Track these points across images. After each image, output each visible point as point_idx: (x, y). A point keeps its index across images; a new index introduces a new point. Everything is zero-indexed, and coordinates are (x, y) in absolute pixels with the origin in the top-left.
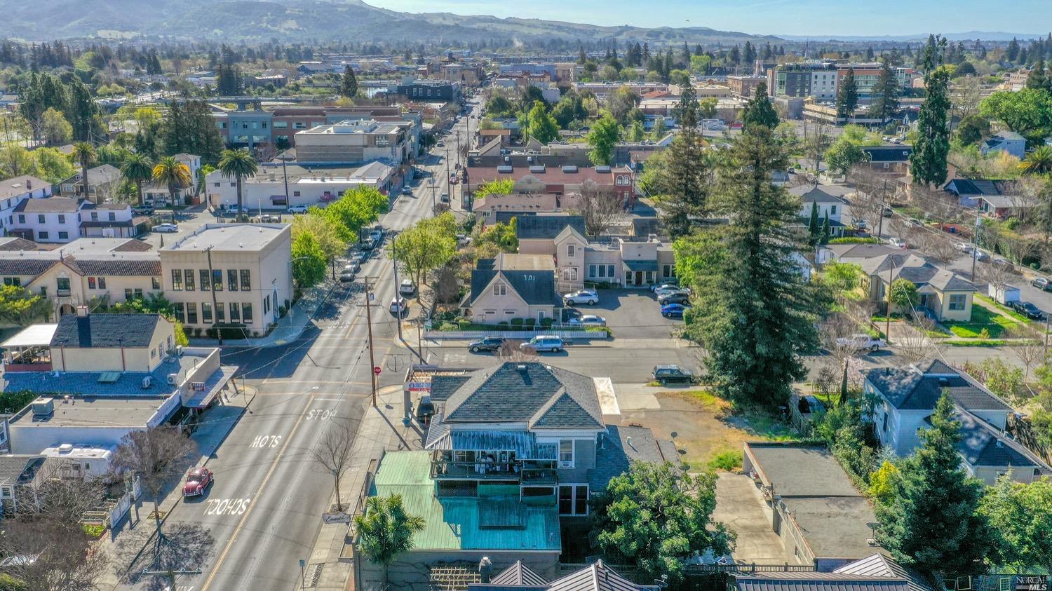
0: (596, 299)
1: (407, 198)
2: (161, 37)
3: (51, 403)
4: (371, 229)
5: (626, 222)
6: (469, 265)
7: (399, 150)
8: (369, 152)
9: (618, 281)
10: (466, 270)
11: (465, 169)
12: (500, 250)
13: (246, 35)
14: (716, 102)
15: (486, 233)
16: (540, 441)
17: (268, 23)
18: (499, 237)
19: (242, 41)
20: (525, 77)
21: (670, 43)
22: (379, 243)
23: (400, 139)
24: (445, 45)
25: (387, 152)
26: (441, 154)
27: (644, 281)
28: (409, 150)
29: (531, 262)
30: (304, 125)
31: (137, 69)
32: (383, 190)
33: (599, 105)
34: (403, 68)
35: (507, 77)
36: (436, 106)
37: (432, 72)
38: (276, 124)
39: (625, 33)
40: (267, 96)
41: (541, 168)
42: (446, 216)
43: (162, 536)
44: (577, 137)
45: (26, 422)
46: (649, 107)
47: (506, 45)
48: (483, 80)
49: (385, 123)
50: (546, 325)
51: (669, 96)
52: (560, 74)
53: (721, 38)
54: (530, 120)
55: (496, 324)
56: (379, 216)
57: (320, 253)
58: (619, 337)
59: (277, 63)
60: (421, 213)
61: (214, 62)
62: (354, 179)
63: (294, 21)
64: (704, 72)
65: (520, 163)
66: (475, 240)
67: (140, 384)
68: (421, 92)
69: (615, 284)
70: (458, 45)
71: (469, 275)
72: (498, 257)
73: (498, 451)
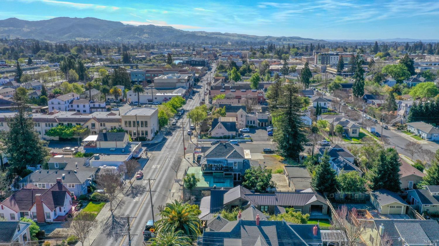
0: (249, 131)
1: (191, 100)
2: (99, 40)
3: (99, 155)
4: (180, 110)
5: (259, 107)
6: (211, 121)
7: (188, 84)
8: (178, 85)
9: (256, 125)
10: (210, 122)
11: (210, 90)
12: (220, 116)
13: (130, 40)
14: (296, 66)
15: (216, 111)
16: (229, 162)
17: (138, 35)
18: (220, 112)
19: (128, 42)
20: (231, 57)
21: (285, 43)
22: (183, 114)
23: (188, 80)
24: (202, 44)
25: (184, 85)
26: (201, 85)
27: (264, 125)
28: (191, 84)
29: (229, 119)
30: (156, 75)
31: (93, 53)
32: (183, 97)
33: (256, 68)
34: (187, 53)
35: (224, 57)
36: (200, 68)
37: (198, 55)
38: (147, 75)
39: (268, 39)
40: (140, 63)
41: (234, 90)
42: (204, 106)
43: (132, 187)
44: (247, 79)
45: (93, 160)
46: (273, 68)
47: (225, 43)
48: (216, 58)
49: (183, 75)
50: (233, 137)
51: (281, 64)
52: (243, 56)
53: (303, 41)
54: (231, 74)
55: (219, 137)
56: (183, 106)
57: (166, 117)
58: (255, 141)
59: (142, 50)
60: (196, 104)
61: (119, 51)
62: (174, 93)
63: (147, 34)
64: (295, 55)
65: (227, 88)
66: (213, 113)
67: (122, 151)
68: (194, 63)
69: (255, 126)
70: (207, 44)
71: (211, 123)
72: (220, 118)
73: (218, 164)
